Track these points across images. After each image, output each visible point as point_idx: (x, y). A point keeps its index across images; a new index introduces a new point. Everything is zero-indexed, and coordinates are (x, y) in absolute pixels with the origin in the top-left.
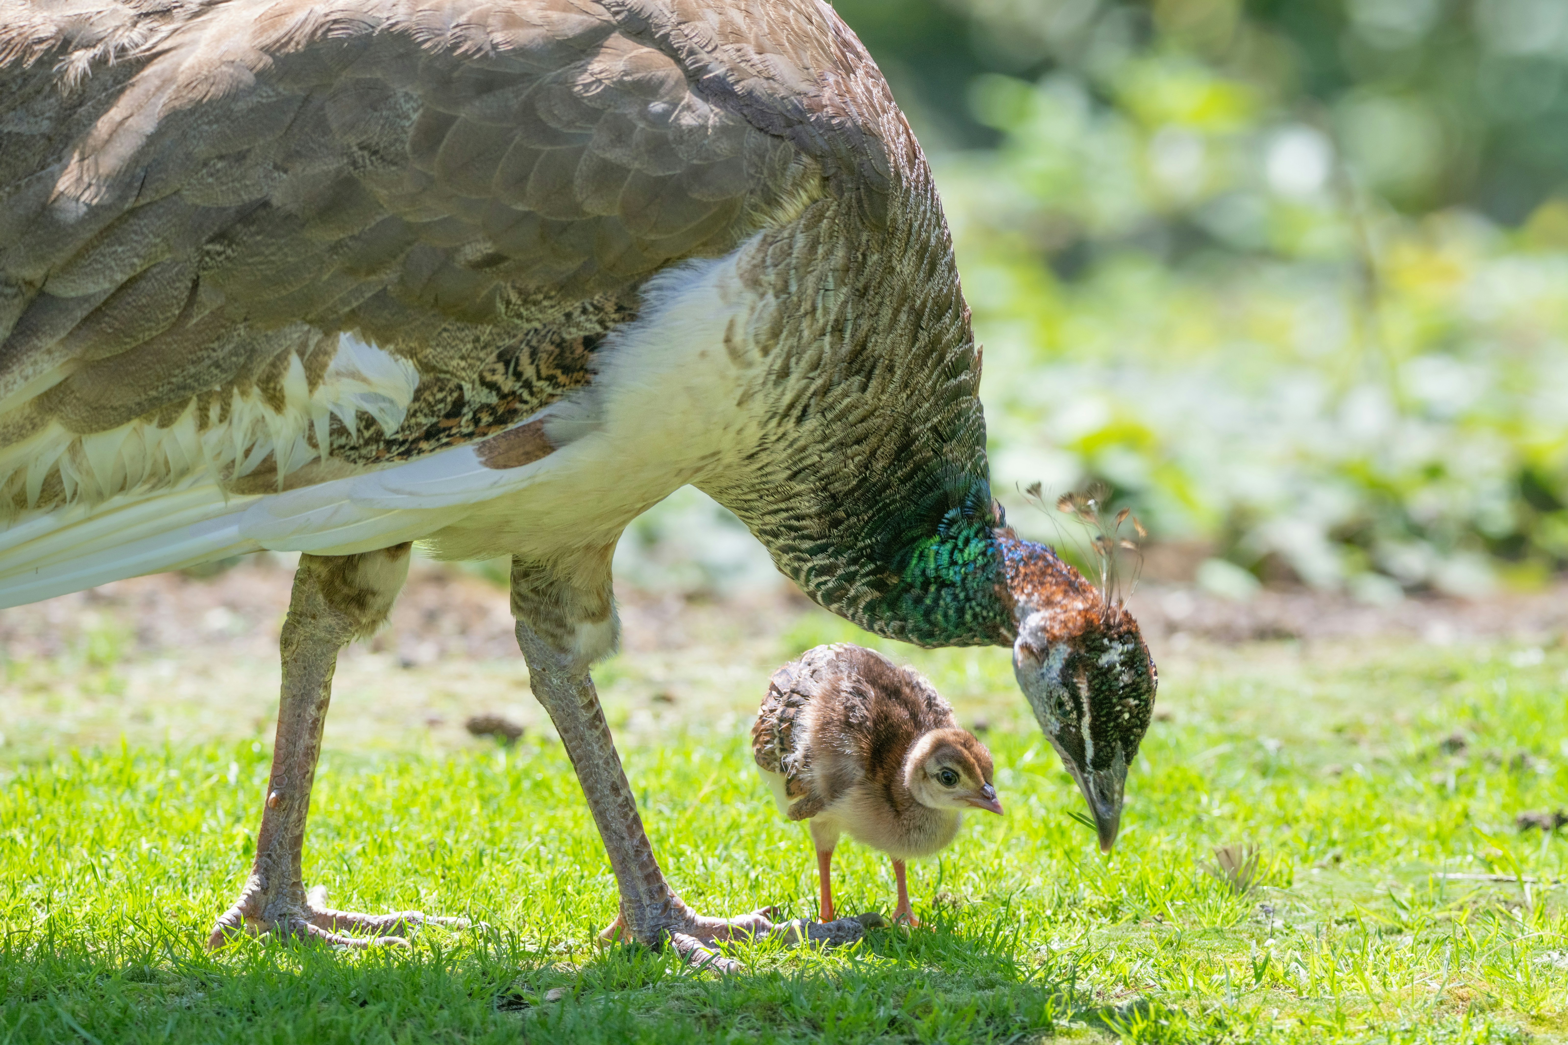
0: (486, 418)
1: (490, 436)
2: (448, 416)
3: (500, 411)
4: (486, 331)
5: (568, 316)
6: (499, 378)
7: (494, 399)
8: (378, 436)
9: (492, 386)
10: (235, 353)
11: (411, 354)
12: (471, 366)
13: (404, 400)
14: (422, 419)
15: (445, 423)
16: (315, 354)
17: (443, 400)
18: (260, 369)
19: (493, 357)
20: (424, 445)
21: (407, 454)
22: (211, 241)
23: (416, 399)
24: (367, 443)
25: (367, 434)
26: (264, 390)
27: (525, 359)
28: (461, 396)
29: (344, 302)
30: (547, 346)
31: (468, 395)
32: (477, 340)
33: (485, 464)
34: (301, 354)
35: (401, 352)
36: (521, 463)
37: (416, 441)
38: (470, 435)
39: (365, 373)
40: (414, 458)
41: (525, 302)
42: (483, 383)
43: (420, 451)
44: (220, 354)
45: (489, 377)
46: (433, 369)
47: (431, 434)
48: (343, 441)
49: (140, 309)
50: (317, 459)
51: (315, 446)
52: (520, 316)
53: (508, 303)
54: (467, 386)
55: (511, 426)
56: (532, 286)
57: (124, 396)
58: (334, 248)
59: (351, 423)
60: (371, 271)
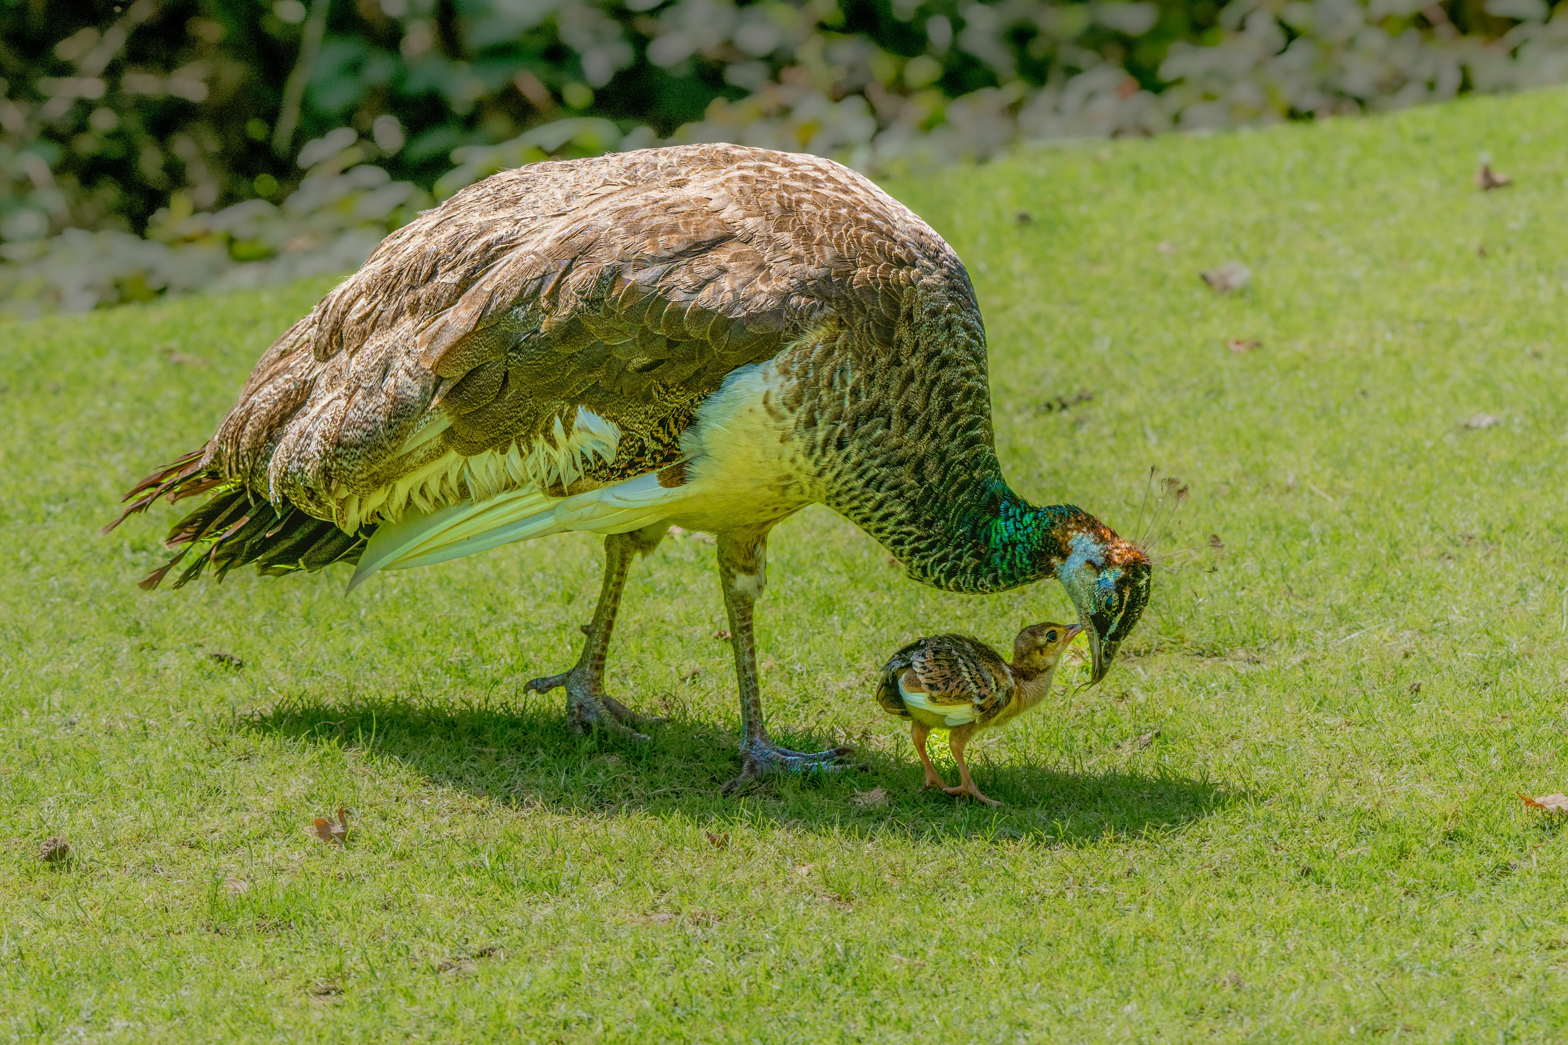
0: (659, 458)
1: (664, 468)
2: (638, 455)
3: (666, 453)
4: (650, 408)
5: (692, 401)
6: (660, 435)
7: (661, 448)
8: (604, 466)
9: (658, 440)
10: (528, 415)
11: (615, 419)
12: (646, 428)
13: (614, 445)
14: (624, 456)
15: (637, 460)
16: (567, 417)
17: (633, 446)
18: (542, 425)
19: (656, 424)
20: (629, 472)
21: (622, 476)
22: (511, 350)
23: (620, 445)
24: (600, 468)
25: (600, 464)
26: (545, 436)
27: (672, 425)
28: (643, 444)
29: (579, 388)
30: (682, 418)
31: (646, 444)
32: (646, 413)
33: (661, 484)
34: (561, 417)
35: (608, 417)
36: (678, 485)
37: (624, 469)
38: (653, 467)
39: (592, 429)
40: (627, 479)
41: (667, 392)
42: (653, 438)
43: (629, 476)
44: (521, 415)
45: (656, 435)
46: (627, 429)
47: (632, 465)
48: (588, 467)
49: (480, 387)
50: (580, 478)
51: (577, 469)
52: (666, 400)
53: (659, 392)
54: (645, 439)
55: (674, 463)
56: (670, 383)
57: (479, 437)
58: (571, 357)
59: (591, 457)
60: (590, 372)
